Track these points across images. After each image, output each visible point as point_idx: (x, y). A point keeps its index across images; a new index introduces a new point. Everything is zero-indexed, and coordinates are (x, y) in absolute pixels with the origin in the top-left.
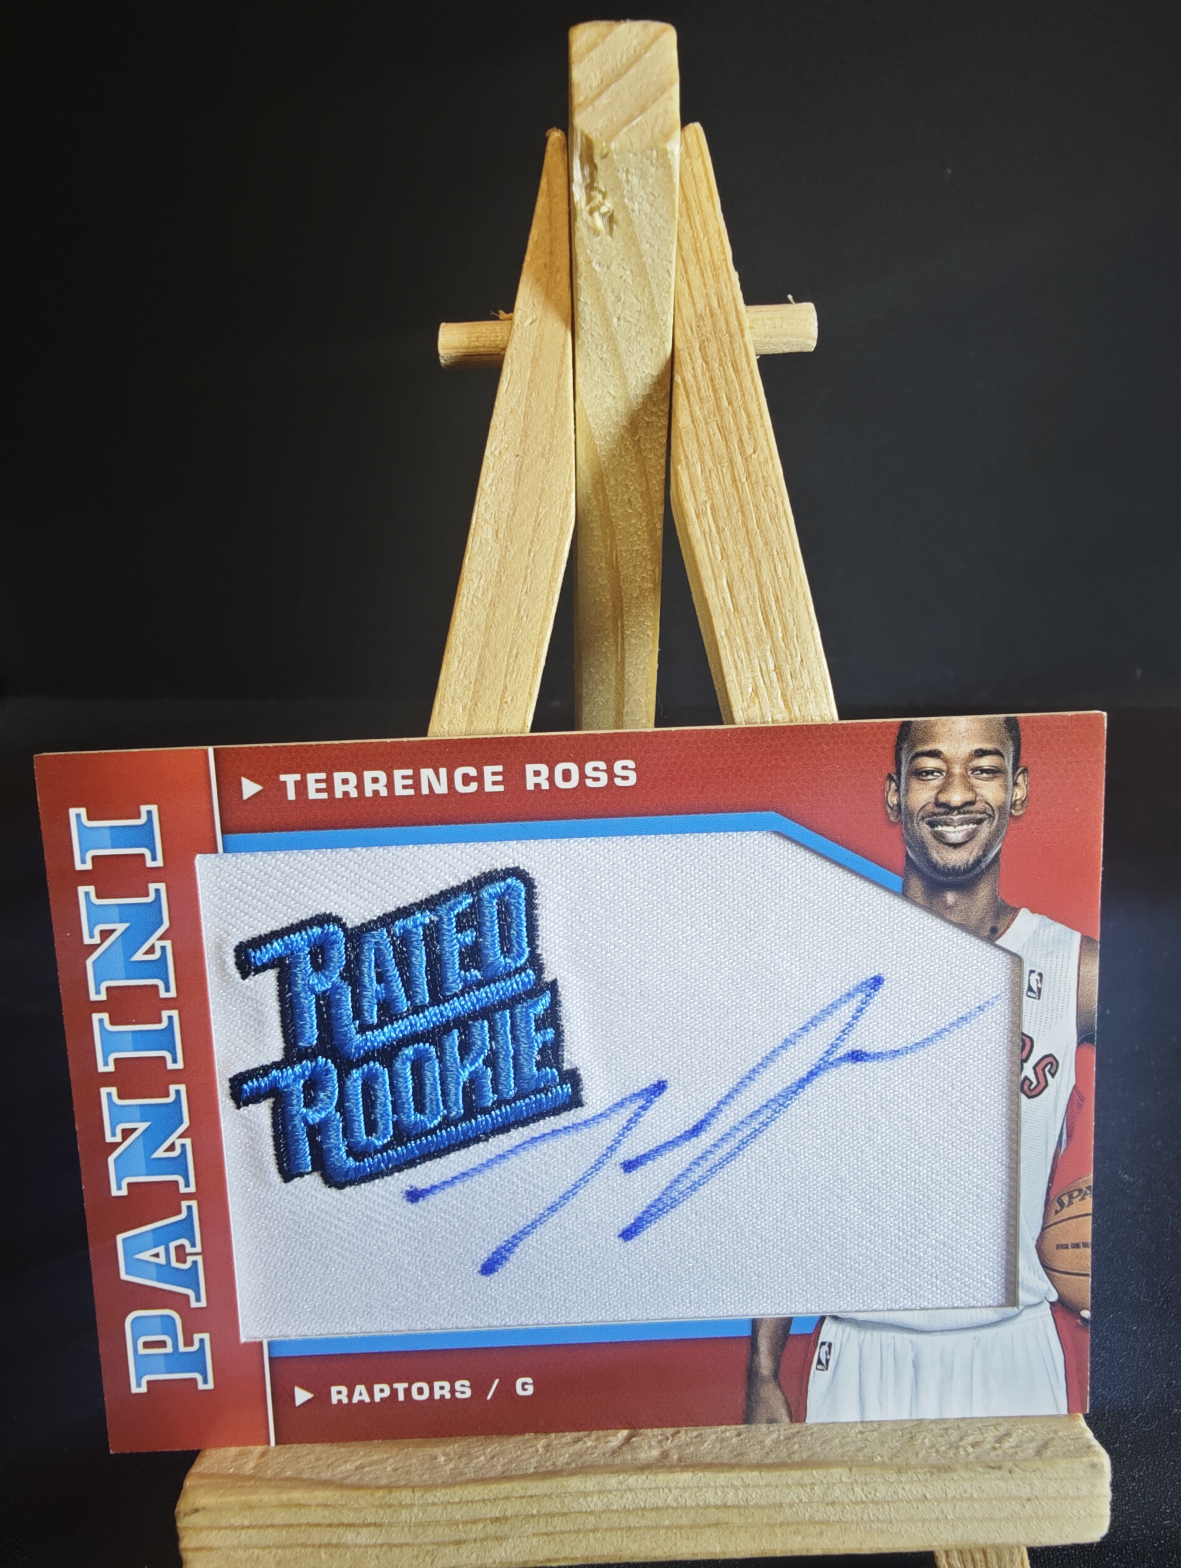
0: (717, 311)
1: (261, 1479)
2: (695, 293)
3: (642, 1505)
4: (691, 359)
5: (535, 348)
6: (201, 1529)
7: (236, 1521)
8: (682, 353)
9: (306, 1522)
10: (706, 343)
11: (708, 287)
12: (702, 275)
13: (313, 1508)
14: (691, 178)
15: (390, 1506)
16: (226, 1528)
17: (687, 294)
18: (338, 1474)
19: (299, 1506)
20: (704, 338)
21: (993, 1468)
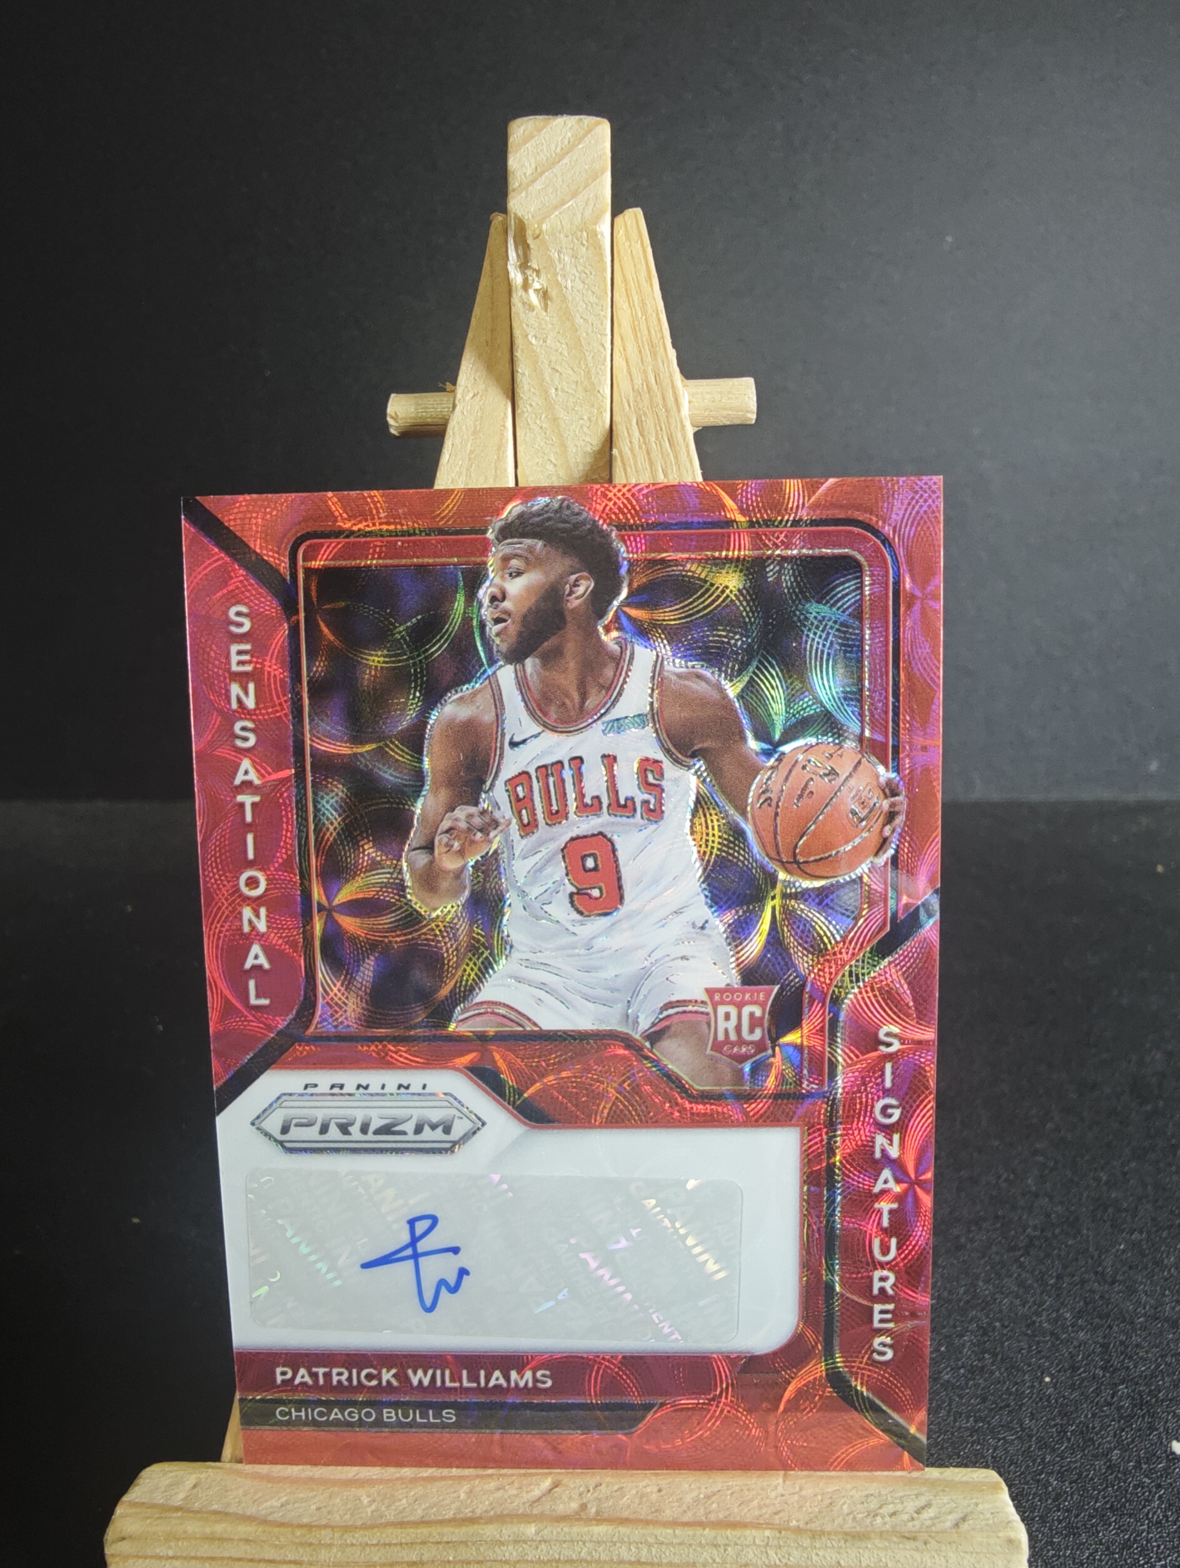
0: (655, 387)
1: (189, 1511)
2: (634, 370)
3: (557, 1557)
4: (628, 433)
5: (476, 421)
6: (126, 1557)
7: (161, 1550)
8: (619, 427)
9: (228, 1555)
10: (643, 418)
11: (645, 363)
12: (640, 352)
13: (235, 1543)
14: (630, 259)
15: (311, 1544)
16: (152, 1557)
17: (625, 370)
18: (263, 1509)
19: (221, 1539)
20: (641, 412)
21: (909, 1539)
